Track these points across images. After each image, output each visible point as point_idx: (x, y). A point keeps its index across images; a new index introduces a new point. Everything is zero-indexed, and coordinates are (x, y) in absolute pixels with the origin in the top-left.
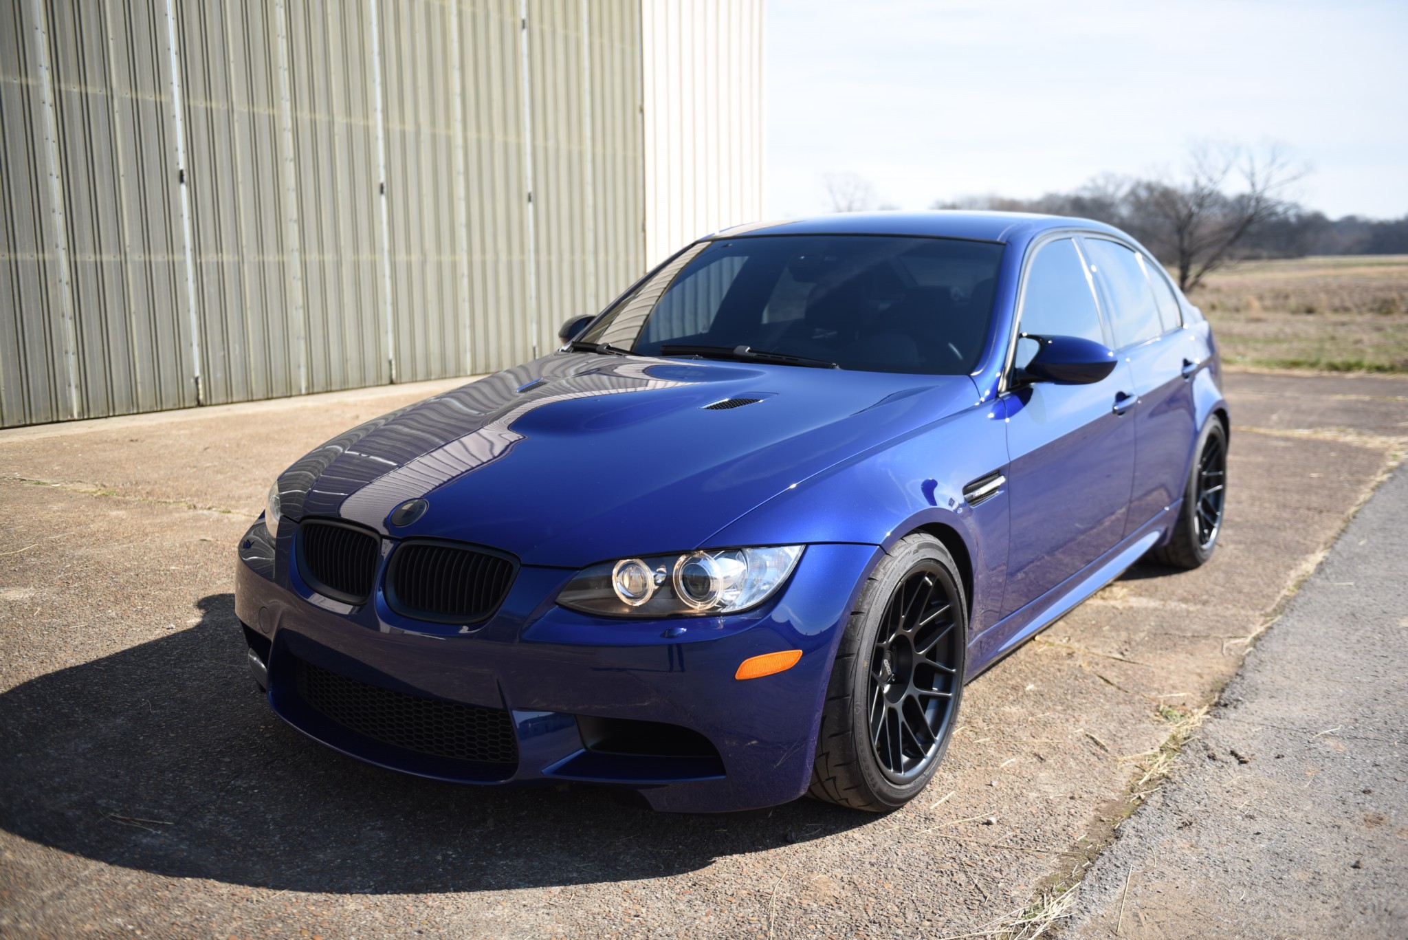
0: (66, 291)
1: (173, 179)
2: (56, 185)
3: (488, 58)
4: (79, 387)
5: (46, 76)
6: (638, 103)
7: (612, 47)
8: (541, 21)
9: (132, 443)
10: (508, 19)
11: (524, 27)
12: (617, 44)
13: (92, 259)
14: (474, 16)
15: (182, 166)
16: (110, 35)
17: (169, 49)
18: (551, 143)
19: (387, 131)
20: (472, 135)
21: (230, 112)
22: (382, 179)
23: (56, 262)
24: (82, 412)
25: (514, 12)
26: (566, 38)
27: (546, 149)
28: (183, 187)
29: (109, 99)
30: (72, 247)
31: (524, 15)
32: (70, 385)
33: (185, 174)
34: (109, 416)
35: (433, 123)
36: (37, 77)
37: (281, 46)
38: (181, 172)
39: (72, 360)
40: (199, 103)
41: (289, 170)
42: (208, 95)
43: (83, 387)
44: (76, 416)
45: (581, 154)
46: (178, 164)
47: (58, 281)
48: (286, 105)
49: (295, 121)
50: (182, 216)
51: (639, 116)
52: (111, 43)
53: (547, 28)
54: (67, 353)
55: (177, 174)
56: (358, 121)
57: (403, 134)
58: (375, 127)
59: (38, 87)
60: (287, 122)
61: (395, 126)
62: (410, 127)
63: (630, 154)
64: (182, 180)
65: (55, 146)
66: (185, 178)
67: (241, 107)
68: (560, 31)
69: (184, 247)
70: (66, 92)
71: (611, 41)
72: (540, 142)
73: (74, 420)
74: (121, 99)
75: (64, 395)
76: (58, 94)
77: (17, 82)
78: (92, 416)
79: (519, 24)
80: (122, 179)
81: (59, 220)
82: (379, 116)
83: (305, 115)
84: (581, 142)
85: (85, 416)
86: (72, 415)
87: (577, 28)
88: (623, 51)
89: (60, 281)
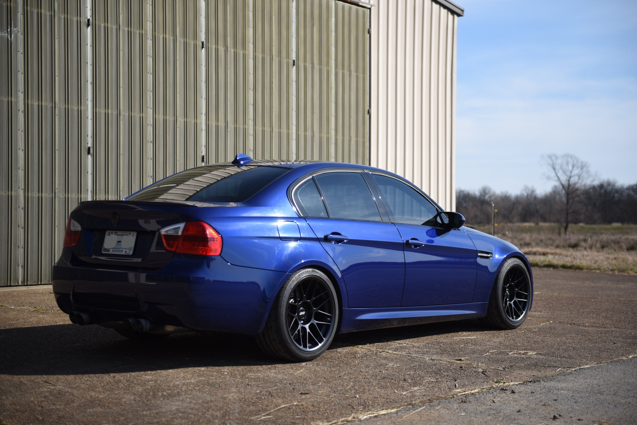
0: (21, 213)
1: (84, 152)
2: (21, 154)
3: (271, 83)
4: (24, 267)
5: (21, 96)
6: (367, 108)
7: (350, 75)
8: (305, 61)
9: (50, 294)
10: (284, 61)
11: (294, 65)
12: (354, 74)
13: (37, 196)
14: (263, 59)
15: (90, 145)
16: (57, 74)
17: (87, 81)
18: (309, 133)
19: (208, 126)
20: (259, 128)
21: (118, 115)
22: (204, 154)
23: (17, 197)
24: (23, 282)
25: (288, 56)
26: (320, 70)
27: (305, 136)
28: (90, 157)
29: (53, 109)
30: (27, 189)
31: (294, 57)
32: (18, 266)
33: (91, 149)
34: (38, 285)
35: (236, 121)
36: (17, 97)
37: (149, 78)
38: (89, 148)
39: (21, 251)
40: (101, 111)
41: (149, 147)
42: (107, 106)
43: (25, 267)
44: (20, 283)
45: (328, 139)
46: (88, 144)
47: (18, 207)
48: (150, 111)
49: (155, 120)
50: (88, 172)
51: (367, 116)
52: (57, 78)
53: (309, 66)
54: (19, 247)
55: (87, 149)
56: (191, 120)
57: (217, 127)
58: (201, 123)
59: (17, 102)
60: (150, 121)
61: (213, 123)
62: (222, 124)
63: (360, 140)
64: (89, 153)
65: (23, 133)
66: (91, 151)
67: (124, 113)
68: (317, 67)
69: (87, 190)
70: (31, 105)
71: (350, 71)
72: (302, 133)
73: (19, 286)
74: (60, 108)
75: (15, 271)
76: (26, 106)
77: (6, 100)
78: (29, 284)
79: (291, 63)
80: (57, 152)
81: (21, 173)
82: (204, 117)
83: (160, 117)
84: (328, 133)
85: (25, 283)
86: (18, 283)
87: (328, 64)
88: (357, 77)
89: (19, 207)
